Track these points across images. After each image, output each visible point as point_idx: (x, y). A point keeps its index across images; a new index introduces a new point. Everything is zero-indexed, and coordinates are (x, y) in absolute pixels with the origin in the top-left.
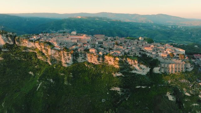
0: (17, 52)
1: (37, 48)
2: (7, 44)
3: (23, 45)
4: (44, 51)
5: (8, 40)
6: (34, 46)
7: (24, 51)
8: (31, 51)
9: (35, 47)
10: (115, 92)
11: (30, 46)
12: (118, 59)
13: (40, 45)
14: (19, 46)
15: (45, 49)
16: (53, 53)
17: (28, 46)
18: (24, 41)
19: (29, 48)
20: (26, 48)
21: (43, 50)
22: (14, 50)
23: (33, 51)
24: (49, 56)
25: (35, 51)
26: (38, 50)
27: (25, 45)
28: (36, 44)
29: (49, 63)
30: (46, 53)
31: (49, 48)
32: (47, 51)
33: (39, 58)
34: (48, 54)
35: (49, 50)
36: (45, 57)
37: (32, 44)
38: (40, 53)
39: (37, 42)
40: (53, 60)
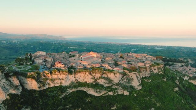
2: (11, 95)
3: (52, 85)
4: (102, 82)
5: (12, 85)
6: (74, 79)
7: (63, 95)
8: (73, 90)
9: (76, 81)
13: (90, 74)
21: (99, 81)
23: (76, 90)
24: (117, 84)
25: (79, 89)
26: (85, 84)
27: (58, 83)
28: (78, 75)
29: (126, 93)
30: (108, 83)
31: (114, 74)
32: (109, 80)
33: (101, 94)
34: (113, 82)
35: (116, 77)
36: (110, 89)
37: (72, 77)
38: (96, 86)
39: (79, 72)
40: (125, 88)
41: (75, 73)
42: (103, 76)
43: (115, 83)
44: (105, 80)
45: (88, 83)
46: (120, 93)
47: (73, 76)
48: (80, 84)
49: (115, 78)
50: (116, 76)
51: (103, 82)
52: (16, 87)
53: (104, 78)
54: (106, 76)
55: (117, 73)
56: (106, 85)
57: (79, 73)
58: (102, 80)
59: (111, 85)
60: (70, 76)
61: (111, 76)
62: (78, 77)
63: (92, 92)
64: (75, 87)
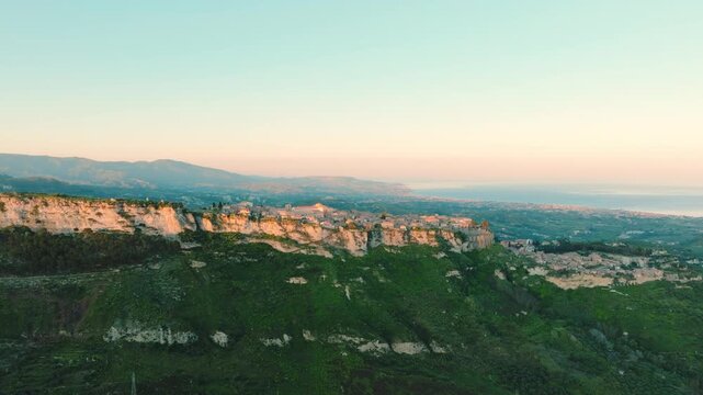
2: (187, 230)
3: (229, 230)
4: (295, 236)
5: (187, 221)
6: (257, 229)
7: (239, 242)
8: (254, 241)
9: (260, 232)
10: (454, 277)
11: (248, 232)
12: (433, 233)
13: (280, 225)
14: (220, 234)
17: (243, 231)
18: (232, 221)
19: (250, 236)
20: (239, 236)
21: (291, 234)
23: (258, 241)
24: (316, 242)
25: (263, 241)
26: (273, 237)
27: (235, 229)
28: (263, 225)
29: (328, 255)
30: (304, 240)
31: (313, 227)
32: (306, 235)
33: (289, 251)
34: (312, 239)
36: (306, 246)
37: (254, 224)
38: (286, 240)
39: (265, 221)
40: (331, 249)
41: (259, 221)
43: (314, 240)
44: (301, 235)
45: (275, 235)
46: (319, 254)
47: (257, 224)
48: (265, 236)
49: (315, 233)
50: (317, 231)
51: (297, 237)
52: (191, 224)
53: (298, 231)
54: (303, 230)
55: (317, 228)
56: (302, 242)
58: (297, 234)
59: (308, 242)
60: (251, 223)
61: (310, 230)
62: (264, 227)
63: (278, 246)
64: (257, 238)
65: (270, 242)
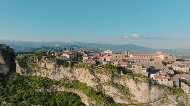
0: (22, 94)
1: (77, 81)
9: (73, 79)
11: (58, 78)
14: (28, 77)
15: (113, 84)
16: (152, 98)
17: (52, 77)
18: (43, 65)
19: (57, 83)
20: (46, 83)
21: (105, 87)
22: (11, 89)
23: (68, 90)
25: (73, 90)
26: (84, 87)
27: (44, 74)
28: (76, 71)
30: (121, 98)
31: (137, 82)
34: (133, 99)
35: (139, 89)
37: (66, 70)
38: (97, 94)
41: (72, 67)
42: (116, 81)
43: (136, 101)
44: (118, 90)
45: (87, 85)
47: (69, 69)
48: (76, 84)
49: (137, 91)
50: (140, 87)
51: (112, 91)
54: (122, 83)
55: (141, 82)
56: (119, 101)
57: (78, 68)
58: (111, 87)
59: (127, 103)
62: (77, 74)
63: (86, 101)
64: (67, 86)
65: (80, 93)
